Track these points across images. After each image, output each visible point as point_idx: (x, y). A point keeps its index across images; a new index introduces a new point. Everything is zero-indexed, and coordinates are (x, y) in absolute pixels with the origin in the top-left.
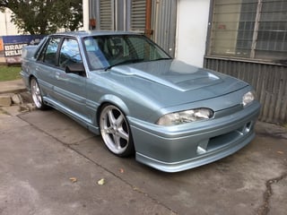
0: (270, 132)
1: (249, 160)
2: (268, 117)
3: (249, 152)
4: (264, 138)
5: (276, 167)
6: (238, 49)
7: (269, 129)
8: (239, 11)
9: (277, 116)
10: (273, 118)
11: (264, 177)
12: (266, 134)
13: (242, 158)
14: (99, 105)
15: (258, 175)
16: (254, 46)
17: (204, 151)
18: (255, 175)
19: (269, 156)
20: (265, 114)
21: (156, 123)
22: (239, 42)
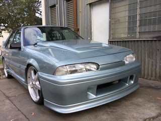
0: (153, 85)
1: (133, 104)
2: (152, 76)
3: (134, 99)
4: (148, 90)
5: (153, 109)
6: (128, 33)
7: (153, 84)
8: (127, 9)
9: (158, 75)
10: (156, 76)
11: (142, 116)
12: (150, 87)
13: (128, 103)
14: (26, 67)
15: (138, 115)
16: (138, 30)
17: (95, 96)
18: (135, 115)
19: (150, 101)
20: (150, 74)
21: (53, 75)
22: (129, 28)
